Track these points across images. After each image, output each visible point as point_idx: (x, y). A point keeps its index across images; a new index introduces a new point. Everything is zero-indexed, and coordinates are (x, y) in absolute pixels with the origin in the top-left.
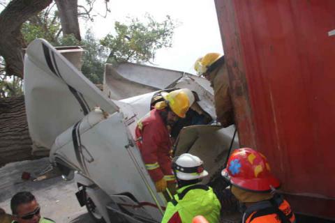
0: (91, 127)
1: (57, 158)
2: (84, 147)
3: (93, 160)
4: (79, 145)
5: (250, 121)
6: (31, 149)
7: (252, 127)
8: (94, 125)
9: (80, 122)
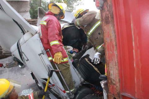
0: (25, 42)
1: (14, 57)
2: (23, 53)
3: (28, 60)
4: (21, 52)
5: (114, 43)
6: (2, 52)
7: (115, 47)
8: (27, 41)
9: (20, 39)
